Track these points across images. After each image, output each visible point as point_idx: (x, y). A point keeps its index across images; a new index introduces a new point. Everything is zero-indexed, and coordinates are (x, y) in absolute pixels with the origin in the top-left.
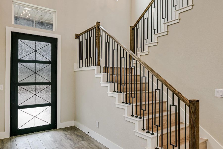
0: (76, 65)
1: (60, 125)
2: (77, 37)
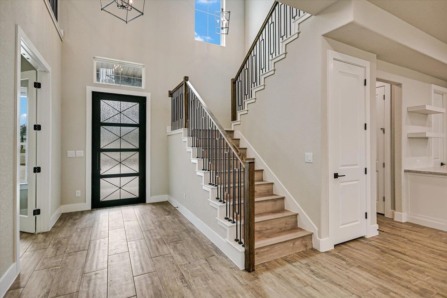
0: (169, 128)
1: (149, 199)
2: (171, 94)
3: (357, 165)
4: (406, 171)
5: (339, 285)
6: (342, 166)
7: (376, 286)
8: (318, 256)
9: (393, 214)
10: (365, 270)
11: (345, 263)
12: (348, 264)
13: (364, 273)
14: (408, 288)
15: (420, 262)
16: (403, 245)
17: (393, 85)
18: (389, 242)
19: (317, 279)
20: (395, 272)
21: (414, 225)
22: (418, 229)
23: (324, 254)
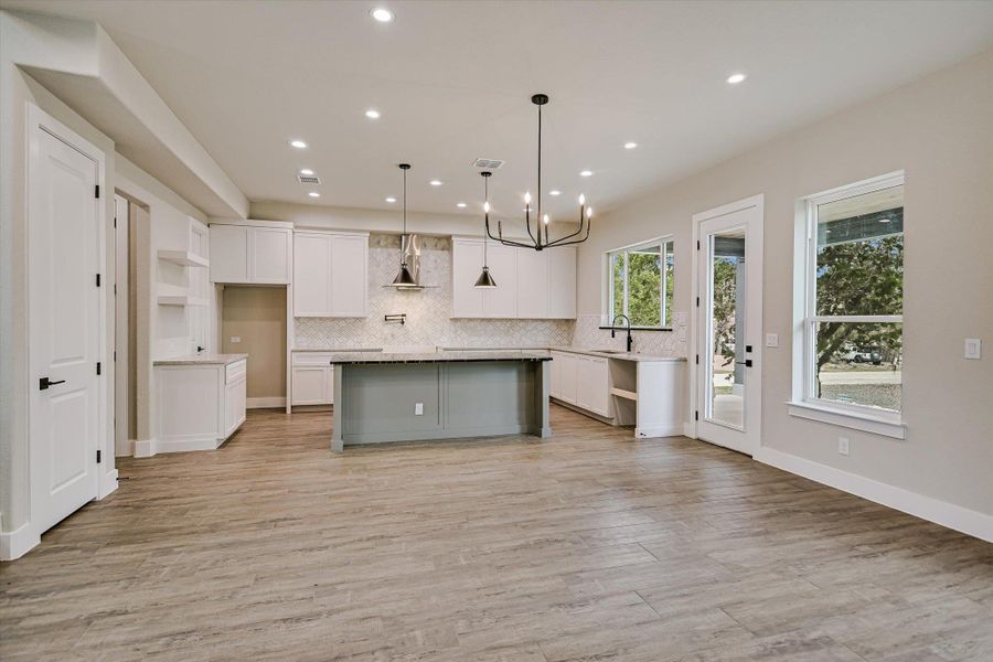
3: (81, 358)
4: (156, 364)
5: (88, 584)
6: (55, 362)
7: (150, 553)
8: (12, 569)
9: (133, 448)
10: (121, 544)
11: (79, 552)
12: (86, 550)
13: (122, 549)
14: (193, 533)
15: (197, 498)
16: (165, 487)
17: (132, 204)
18: (141, 491)
19: (35, 600)
20: (169, 524)
21: (170, 455)
22: (178, 459)
23: (24, 560)
